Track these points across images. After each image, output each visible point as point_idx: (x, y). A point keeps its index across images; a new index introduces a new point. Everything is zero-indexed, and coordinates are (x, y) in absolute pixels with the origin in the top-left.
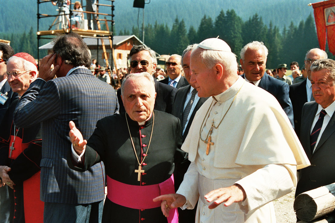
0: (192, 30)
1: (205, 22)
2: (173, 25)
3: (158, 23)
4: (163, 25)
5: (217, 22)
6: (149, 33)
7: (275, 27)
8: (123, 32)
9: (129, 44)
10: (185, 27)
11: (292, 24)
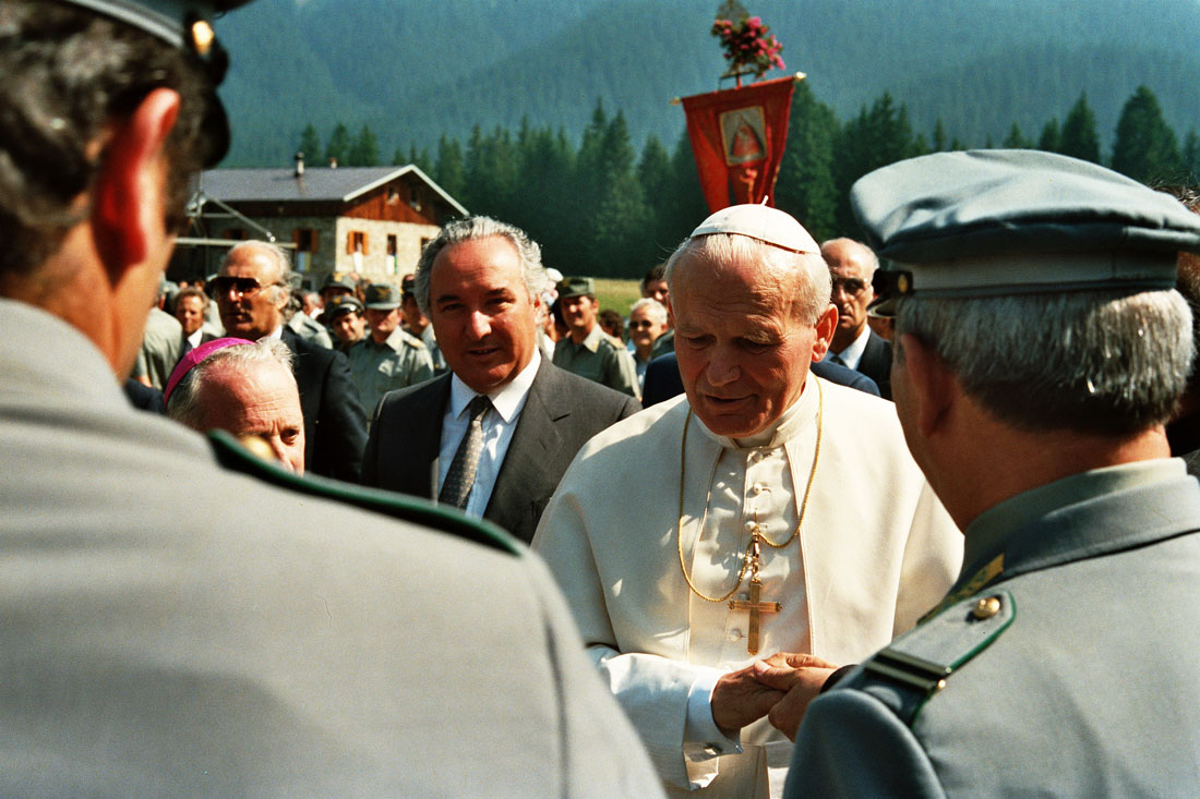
0: (652, 152)
2: (587, 131)
3: (532, 126)
4: (550, 132)
9: (394, 199)
10: (626, 139)
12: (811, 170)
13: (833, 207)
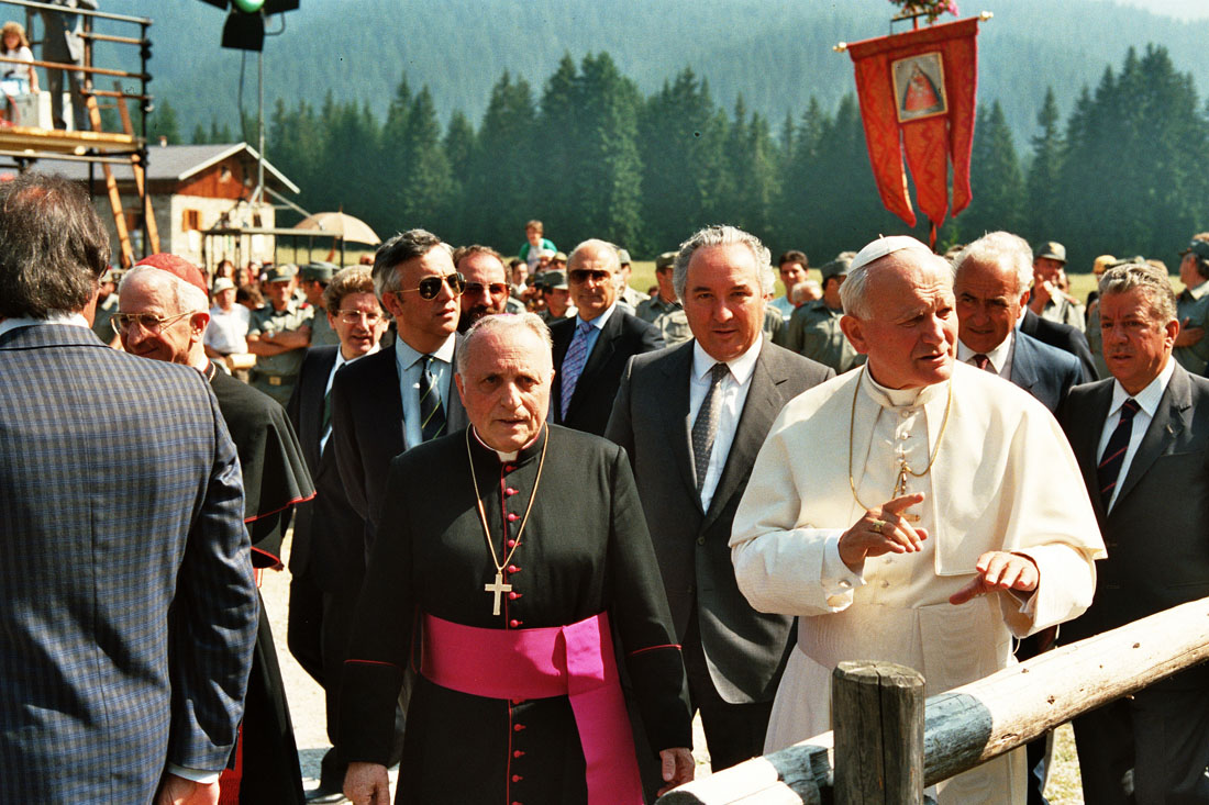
0: (458, 126)
1: (505, 94)
2: (392, 106)
3: (336, 100)
4: (355, 105)
5: (549, 97)
6: (303, 137)
7: (756, 117)
8: (208, 131)
9: (227, 177)
10: (433, 114)
11: (814, 104)
12: (617, 143)
13: (639, 179)
